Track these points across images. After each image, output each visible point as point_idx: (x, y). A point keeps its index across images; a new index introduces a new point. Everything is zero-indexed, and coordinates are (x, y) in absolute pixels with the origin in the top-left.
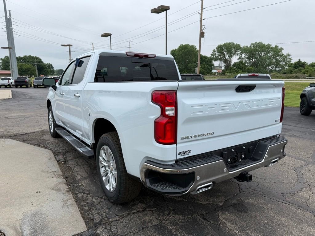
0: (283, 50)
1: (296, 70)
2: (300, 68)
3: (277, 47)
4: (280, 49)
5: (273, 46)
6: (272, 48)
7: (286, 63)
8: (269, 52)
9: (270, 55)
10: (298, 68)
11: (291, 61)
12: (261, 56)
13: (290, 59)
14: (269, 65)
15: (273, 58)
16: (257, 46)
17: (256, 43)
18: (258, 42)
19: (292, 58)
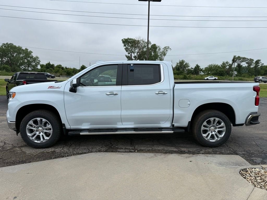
0: (32, 53)
1: (48, 70)
2: (51, 68)
3: (27, 49)
4: (30, 52)
5: (24, 48)
6: (23, 50)
7: (36, 63)
8: (20, 53)
9: (21, 56)
10: (49, 68)
11: (40, 62)
12: (13, 56)
13: (38, 60)
14: (22, 64)
15: (25, 58)
16: (8, 46)
17: (7, 43)
18: (9, 43)
19: (40, 60)
